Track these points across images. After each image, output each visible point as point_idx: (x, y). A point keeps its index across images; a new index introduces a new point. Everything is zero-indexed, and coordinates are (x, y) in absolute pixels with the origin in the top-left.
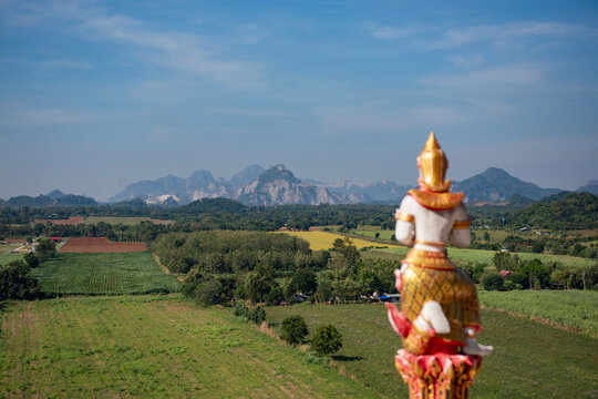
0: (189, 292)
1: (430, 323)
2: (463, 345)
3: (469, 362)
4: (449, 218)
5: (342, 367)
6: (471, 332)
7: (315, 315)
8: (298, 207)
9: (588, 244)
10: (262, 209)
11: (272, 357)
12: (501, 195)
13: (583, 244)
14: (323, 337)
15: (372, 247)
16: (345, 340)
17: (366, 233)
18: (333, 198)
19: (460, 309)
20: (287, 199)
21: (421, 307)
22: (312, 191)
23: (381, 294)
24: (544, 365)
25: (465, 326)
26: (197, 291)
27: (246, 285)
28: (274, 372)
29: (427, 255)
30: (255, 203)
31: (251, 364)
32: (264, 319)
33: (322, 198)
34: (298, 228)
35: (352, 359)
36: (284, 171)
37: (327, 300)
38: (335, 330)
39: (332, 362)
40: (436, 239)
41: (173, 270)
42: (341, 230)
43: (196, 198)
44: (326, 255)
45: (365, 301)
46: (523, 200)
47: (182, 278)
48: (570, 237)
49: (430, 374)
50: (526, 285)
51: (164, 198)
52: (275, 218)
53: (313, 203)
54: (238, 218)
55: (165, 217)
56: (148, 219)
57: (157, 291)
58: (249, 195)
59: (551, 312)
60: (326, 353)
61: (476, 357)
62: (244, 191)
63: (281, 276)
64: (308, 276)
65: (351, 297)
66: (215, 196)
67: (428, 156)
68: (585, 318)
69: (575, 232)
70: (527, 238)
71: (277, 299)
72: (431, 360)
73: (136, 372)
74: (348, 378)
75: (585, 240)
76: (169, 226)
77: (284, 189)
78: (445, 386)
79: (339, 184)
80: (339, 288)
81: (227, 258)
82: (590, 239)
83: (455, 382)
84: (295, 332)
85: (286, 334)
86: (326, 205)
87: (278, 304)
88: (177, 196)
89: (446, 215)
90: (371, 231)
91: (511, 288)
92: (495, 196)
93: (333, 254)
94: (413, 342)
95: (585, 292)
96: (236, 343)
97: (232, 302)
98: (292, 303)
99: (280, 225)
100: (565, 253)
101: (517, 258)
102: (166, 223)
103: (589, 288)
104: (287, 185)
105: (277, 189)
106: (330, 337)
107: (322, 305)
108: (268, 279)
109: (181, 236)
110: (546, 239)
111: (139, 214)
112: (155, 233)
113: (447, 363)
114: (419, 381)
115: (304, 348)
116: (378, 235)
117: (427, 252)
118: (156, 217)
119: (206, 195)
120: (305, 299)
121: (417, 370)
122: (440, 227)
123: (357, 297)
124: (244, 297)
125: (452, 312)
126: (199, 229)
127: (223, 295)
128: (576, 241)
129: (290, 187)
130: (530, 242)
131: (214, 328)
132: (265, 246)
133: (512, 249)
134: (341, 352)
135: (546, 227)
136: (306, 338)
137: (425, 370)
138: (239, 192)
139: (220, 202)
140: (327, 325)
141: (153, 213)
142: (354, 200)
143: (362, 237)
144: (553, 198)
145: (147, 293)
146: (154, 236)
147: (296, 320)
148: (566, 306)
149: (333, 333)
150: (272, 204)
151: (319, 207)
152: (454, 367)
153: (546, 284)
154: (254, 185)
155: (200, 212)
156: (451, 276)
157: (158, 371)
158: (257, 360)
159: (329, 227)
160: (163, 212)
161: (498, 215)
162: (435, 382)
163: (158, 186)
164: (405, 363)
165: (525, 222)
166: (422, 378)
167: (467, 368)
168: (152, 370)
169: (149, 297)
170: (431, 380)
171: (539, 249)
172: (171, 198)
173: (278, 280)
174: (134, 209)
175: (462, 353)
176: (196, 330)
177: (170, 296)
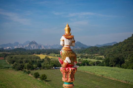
0: (14, 68)
1: (67, 61)
2: (73, 66)
3: (74, 69)
4: (71, 41)
5: (47, 83)
6: (75, 63)
7: (41, 72)
8: (38, 50)
9: (96, 57)
10: (30, 50)
11: (32, 81)
12: (79, 47)
13: (95, 57)
14: (43, 77)
15: (53, 58)
16: (47, 77)
17: (52, 55)
18: (45, 48)
19: (73, 58)
20: (35, 48)
21: (65, 58)
22: (41, 46)
23: (55, 67)
24: (88, 81)
25: (74, 62)
26: (15, 67)
27: (26, 66)
28: (32, 84)
29: (67, 48)
30: (28, 49)
31: (27, 83)
32: (30, 73)
33: (43, 48)
34: (37, 54)
35: (49, 81)
36: (35, 42)
37: (44, 69)
38: (45, 75)
39: (45, 82)
40: (68, 45)
41: (10, 63)
42: (47, 54)
43: (15, 47)
44: (43, 60)
45: (52, 69)
46: (84, 48)
47: (12, 65)
48: (93, 55)
49: (67, 71)
50: (84, 65)
51: (8, 48)
52: (33, 52)
53: (41, 49)
54: (24, 52)
55: (8, 52)
56: (4, 52)
57: (6, 68)
58: (27, 47)
59: (89, 70)
60: (43, 80)
61: (76, 68)
62: (26, 46)
63: (34, 64)
64: (39, 64)
65: (49, 68)
66: (19, 47)
67: (67, 28)
68: (96, 71)
69: (94, 54)
70: (84, 56)
71: (33, 69)
72: (67, 69)
73: (1, 85)
74: (48, 85)
75: (96, 56)
76: (9, 54)
77: (34, 46)
78: (70, 74)
79: (46, 45)
80: (46, 67)
81: (22, 60)
82: (97, 56)
83: (72, 73)
84: (37, 76)
85: (35, 76)
86: (44, 49)
87: (33, 70)
88: (11, 47)
89: (70, 40)
90: (53, 54)
91: (81, 66)
92: (78, 47)
93: (45, 59)
94: (63, 65)
95: (96, 66)
96: (24, 78)
97: (23, 70)
98: (36, 70)
99: (34, 53)
100: (92, 59)
101: (82, 60)
102: (8, 53)
103: (96, 65)
104: (35, 45)
105: (33, 46)
106: (44, 76)
107: (43, 70)
108: (31, 65)
109: (12, 56)
110: (88, 56)
111: (2, 51)
112: (6, 55)
113: (70, 69)
114: (65, 73)
115: (39, 79)
116: (54, 55)
117: (67, 47)
118: (6, 52)
119: (17, 47)
120: (39, 69)
121: (64, 71)
122: (69, 42)
123: (50, 68)
124: (26, 68)
125: (71, 59)
126: (16, 54)
127: (21, 68)
128: (94, 56)
129: (36, 45)
130: (85, 56)
131: (19, 75)
132: (31, 58)
133: (81, 58)
134: (47, 80)
135: (88, 53)
136: (39, 77)
137: (66, 71)
138: (25, 46)
139: (20, 49)
140: (44, 74)
141: (6, 51)
142: (49, 48)
143: (51, 56)
144: (90, 48)
145: (4, 68)
146: (6, 56)
147: (37, 73)
148: (92, 69)
149: (45, 76)
150: (32, 49)
151: (42, 50)
152: (72, 70)
153: (88, 65)
154: (28, 45)
155: (16, 51)
156: (71, 52)
157: (6, 85)
158: (29, 82)
159: (44, 54)
160: (8, 51)
161: (79, 51)
162: (68, 73)
163: (7, 45)
164: (62, 69)
165: (84, 52)
166: (65, 72)
167: (74, 70)
168: (5, 85)
169: (4, 69)
170: (67, 73)
171: (87, 58)
172: (9, 48)
173: (33, 65)
174: (1, 50)
175: (73, 67)
176: (15, 76)
177: (9, 69)
